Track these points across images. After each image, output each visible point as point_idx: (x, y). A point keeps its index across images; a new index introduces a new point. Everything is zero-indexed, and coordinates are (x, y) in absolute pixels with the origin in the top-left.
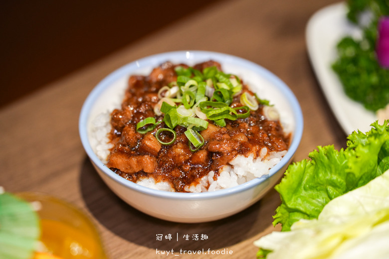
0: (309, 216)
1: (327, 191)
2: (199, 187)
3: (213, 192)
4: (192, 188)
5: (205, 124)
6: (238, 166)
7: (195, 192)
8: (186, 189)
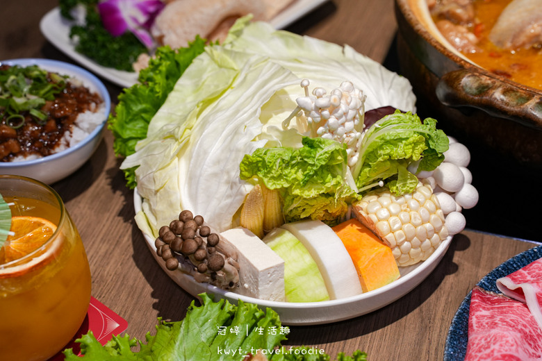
0: (140, 139)
1: (143, 118)
2: (62, 147)
3: (74, 146)
4: (57, 149)
5: (42, 101)
6: (82, 121)
7: (60, 151)
8: (52, 151)
